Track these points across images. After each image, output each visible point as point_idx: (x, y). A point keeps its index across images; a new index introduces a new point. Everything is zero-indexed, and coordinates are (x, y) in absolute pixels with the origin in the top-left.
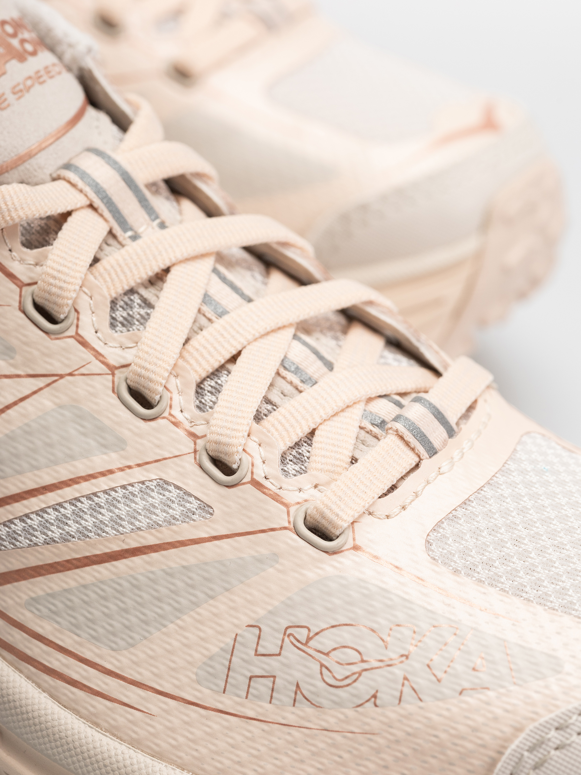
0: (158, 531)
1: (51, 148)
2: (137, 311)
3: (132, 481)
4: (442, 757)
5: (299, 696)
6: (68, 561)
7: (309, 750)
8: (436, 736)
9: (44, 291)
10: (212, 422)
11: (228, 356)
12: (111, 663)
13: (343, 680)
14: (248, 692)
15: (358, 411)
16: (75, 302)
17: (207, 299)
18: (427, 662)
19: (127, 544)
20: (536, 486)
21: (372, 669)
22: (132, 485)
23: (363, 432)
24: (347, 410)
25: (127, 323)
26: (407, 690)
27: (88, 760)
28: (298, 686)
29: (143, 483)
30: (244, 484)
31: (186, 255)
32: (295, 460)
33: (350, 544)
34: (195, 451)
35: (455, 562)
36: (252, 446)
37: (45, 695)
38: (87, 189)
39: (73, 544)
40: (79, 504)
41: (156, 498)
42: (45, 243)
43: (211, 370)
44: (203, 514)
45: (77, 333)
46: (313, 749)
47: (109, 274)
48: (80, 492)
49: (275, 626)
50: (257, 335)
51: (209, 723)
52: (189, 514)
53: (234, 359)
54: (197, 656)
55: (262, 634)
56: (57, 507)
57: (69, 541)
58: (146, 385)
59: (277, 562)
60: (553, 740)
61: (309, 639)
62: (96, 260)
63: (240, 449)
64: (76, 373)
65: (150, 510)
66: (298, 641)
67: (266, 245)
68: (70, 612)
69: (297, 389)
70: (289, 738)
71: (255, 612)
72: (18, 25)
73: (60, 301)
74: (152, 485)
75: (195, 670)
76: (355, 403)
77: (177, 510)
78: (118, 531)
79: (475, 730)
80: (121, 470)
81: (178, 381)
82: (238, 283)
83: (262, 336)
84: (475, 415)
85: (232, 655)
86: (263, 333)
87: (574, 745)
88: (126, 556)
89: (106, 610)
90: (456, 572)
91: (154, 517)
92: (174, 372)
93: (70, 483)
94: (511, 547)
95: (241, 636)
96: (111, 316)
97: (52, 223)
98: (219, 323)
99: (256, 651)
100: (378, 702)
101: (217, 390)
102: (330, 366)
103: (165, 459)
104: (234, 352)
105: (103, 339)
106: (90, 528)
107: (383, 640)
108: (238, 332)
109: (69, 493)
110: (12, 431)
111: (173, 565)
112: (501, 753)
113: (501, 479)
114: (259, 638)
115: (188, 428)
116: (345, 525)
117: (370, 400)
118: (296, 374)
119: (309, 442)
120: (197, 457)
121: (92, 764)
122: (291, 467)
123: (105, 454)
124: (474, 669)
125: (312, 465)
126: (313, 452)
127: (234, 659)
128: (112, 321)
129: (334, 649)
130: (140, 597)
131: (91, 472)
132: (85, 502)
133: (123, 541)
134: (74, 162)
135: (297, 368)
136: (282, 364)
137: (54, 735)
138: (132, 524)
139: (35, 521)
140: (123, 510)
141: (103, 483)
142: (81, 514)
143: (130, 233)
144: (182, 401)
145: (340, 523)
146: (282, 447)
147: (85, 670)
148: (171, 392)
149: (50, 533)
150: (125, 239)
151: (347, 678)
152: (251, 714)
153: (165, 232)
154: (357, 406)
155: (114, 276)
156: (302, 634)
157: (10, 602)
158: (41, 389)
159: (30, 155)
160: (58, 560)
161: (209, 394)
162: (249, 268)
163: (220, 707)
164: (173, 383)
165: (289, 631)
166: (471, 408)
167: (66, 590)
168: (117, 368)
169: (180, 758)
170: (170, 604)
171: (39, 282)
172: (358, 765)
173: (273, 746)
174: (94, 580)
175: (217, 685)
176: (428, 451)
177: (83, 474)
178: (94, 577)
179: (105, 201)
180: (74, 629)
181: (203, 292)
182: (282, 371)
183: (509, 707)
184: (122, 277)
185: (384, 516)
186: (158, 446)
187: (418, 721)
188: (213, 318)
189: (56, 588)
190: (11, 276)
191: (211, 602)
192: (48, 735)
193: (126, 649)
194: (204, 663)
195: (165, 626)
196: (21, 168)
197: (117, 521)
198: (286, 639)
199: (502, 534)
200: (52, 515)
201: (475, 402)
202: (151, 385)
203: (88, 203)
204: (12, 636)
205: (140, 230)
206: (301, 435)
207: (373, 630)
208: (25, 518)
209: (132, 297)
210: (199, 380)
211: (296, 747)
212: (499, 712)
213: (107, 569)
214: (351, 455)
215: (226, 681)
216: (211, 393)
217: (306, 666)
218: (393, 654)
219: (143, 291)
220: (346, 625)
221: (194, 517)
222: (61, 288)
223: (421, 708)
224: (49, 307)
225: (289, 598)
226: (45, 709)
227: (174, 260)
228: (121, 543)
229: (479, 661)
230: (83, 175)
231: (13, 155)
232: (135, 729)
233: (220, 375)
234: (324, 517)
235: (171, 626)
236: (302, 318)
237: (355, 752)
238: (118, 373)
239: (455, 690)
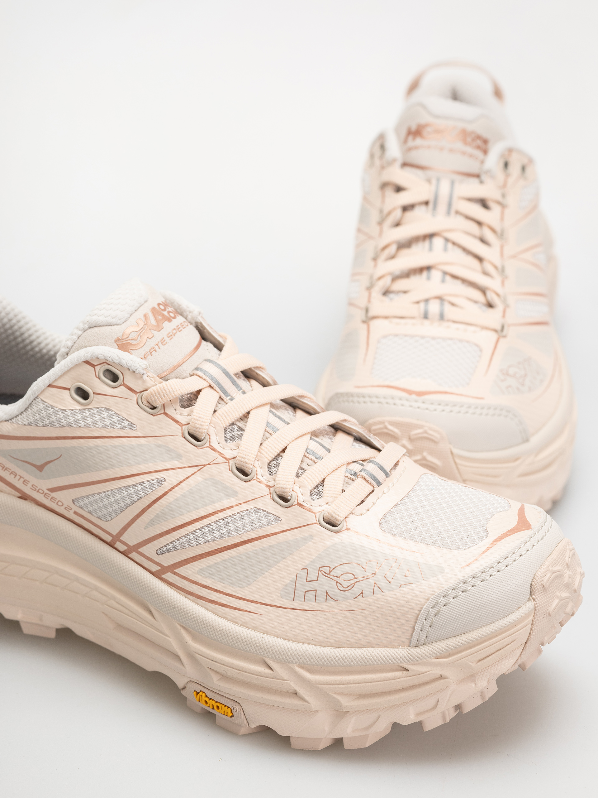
0: (256, 531)
1: (188, 361)
2: (236, 433)
3: (242, 510)
4: (394, 616)
5: (328, 597)
6: (216, 550)
7: (335, 621)
8: (390, 607)
9: (193, 427)
10: (277, 479)
11: (281, 450)
12: (240, 594)
13: (347, 588)
14: (304, 599)
15: (344, 468)
16: (207, 431)
17: (268, 424)
18: (384, 575)
19: (243, 539)
20: (429, 496)
21: (360, 581)
22: (242, 512)
23: (346, 478)
24: (338, 469)
25: (233, 439)
26: (376, 588)
27: (234, 639)
28: (327, 593)
29: (247, 510)
30: (294, 505)
31: (256, 405)
32: (316, 494)
33: (345, 528)
34: (270, 493)
35: (394, 531)
36: (296, 488)
37: (210, 612)
38: (207, 379)
39: (218, 542)
40: (218, 523)
41: (254, 516)
42: (190, 405)
43: (274, 457)
44: (277, 521)
45: (210, 445)
46: (336, 620)
47: (222, 417)
48: (218, 518)
49: (314, 567)
50: (293, 439)
51: (288, 615)
52: (270, 522)
53: (283, 451)
54: (280, 585)
55: (308, 572)
56: (209, 525)
57: (215, 540)
58: (244, 465)
59: (313, 539)
60: (442, 602)
61: (330, 571)
62: (215, 411)
63: (291, 490)
64: (211, 463)
65: (252, 522)
66: (325, 573)
67: (293, 397)
68: (219, 573)
69: (314, 462)
70: (325, 616)
71: (304, 562)
72: (166, 305)
73: (201, 431)
74: (252, 511)
75: (279, 592)
76: (341, 466)
77: (264, 521)
78: (238, 533)
79: (407, 602)
80: (237, 505)
81: (259, 463)
82: (282, 417)
83: (296, 439)
84: (398, 467)
85: (296, 583)
86: (296, 438)
87: (451, 603)
88: (243, 544)
89: (236, 570)
90: (394, 535)
91: (254, 525)
92: (257, 459)
93: (214, 514)
94: (418, 522)
95: (299, 574)
96: (225, 437)
97: (192, 396)
98: (275, 435)
99: (307, 580)
100: (364, 595)
101: (277, 466)
102: (329, 451)
103: (257, 498)
104: (284, 448)
105: (222, 447)
106: (225, 533)
107: (364, 568)
108: (284, 438)
109: (213, 518)
110: (184, 493)
111: (265, 546)
112: (420, 611)
113: (412, 494)
114: (307, 574)
115: (266, 483)
116: (342, 519)
117: (348, 464)
118: (313, 455)
119: (322, 485)
120: (271, 496)
121: (236, 640)
122: (315, 497)
123: (229, 499)
124: (405, 576)
125: (324, 494)
126: (324, 489)
127: (296, 584)
128: (225, 438)
129: (342, 575)
130: (251, 562)
131: (223, 508)
132: (222, 522)
133: (241, 538)
134: (200, 366)
135: (314, 452)
136: (306, 451)
137: (217, 629)
138: (244, 529)
139: (199, 533)
140: (239, 523)
141: (229, 512)
142: (220, 527)
143: (229, 397)
144: (262, 472)
145: (339, 518)
146: (310, 488)
147: (228, 599)
148: (256, 468)
149: (206, 538)
150: (227, 400)
151: (349, 586)
152: (307, 608)
153: (245, 395)
154: (343, 467)
155: (224, 418)
156: (327, 570)
157: (190, 572)
158: (196, 472)
159: (179, 366)
160: (211, 550)
161: (274, 468)
162: (286, 409)
163: (293, 607)
164: (257, 464)
165: (321, 569)
166: (396, 464)
167: (216, 563)
168: (230, 459)
169: (276, 632)
170: (265, 564)
171: (190, 423)
172: (357, 624)
173: (318, 621)
174: (229, 557)
175: (290, 597)
176: (377, 484)
177: (219, 509)
178: (229, 555)
179: (216, 383)
180: (221, 580)
181: (266, 421)
182: (306, 454)
183: (422, 590)
184: (228, 417)
185: (359, 514)
186: (253, 493)
187: (382, 601)
188: (272, 433)
189: (211, 563)
190: (176, 421)
191: (284, 560)
192: (214, 630)
193: (246, 587)
194: (283, 588)
195: (264, 574)
196: (176, 371)
197: (237, 529)
198: (320, 572)
199: (414, 517)
200: (206, 530)
201: (398, 461)
202: (247, 465)
203: (208, 385)
204: (192, 588)
205: (234, 396)
206: (318, 482)
207: (359, 564)
208: (194, 532)
209: (233, 427)
210: (269, 462)
211: (328, 620)
212: (418, 593)
213: (234, 551)
214: (342, 489)
215: (294, 595)
216: (275, 467)
217: (330, 584)
218: (368, 574)
219: (239, 424)
220: (347, 563)
221: (273, 523)
222: (201, 425)
223: (383, 595)
224: (196, 434)
225: (320, 555)
226: (211, 618)
227: (251, 408)
228: (240, 539)
229: (407, 573)
230: (205, 372)
231: (171, 366)
232: (254, 622)
233: (278, 458)
234: (332, 517)
235: (267, 573)
236: (313, 430)
237: (355, 619)
238: (231, 461)
239: (397, 586)
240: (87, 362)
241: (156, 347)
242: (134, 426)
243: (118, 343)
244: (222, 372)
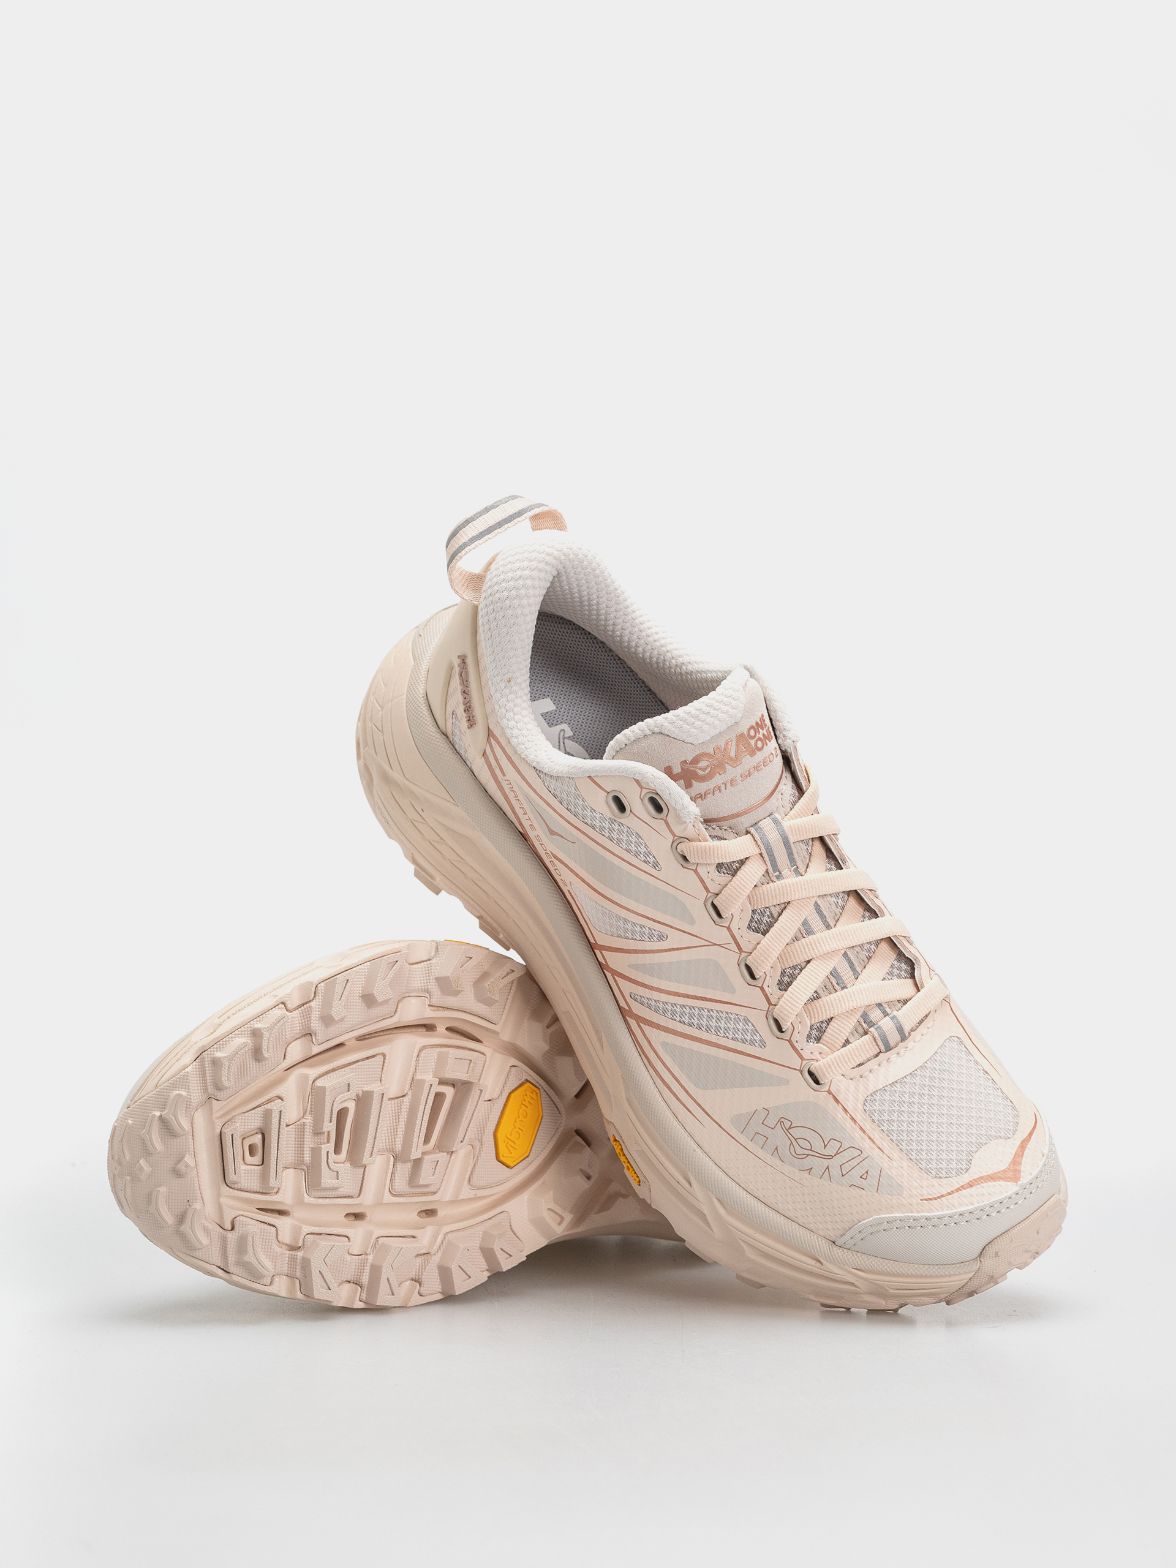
0: (736, 1042)
1: (751, 813)
2: (766, 919)
3: (732, 1011)
5: (776, 1152)
9: (721, 898)
10: (782, 999)
11: (804, 960)
12: (693, 1092)
13: (799, 1155)
14: (753, 1139)
15: (859, 1013)
17: (804, 923)
18: (841, 1164)
21: (814, 1156)
22: (731, 1013)
23: (858, 1026)
24: (854, 1010)
25: (757, 930)
26: (826, 1173)
28: (777, 1147)
29: (737, 1015)
30: (785, 1039)
31: (803, 896)
33: (827, 1089)
34: (767, 1011)
36: (796, 1022)
38: (762, 844)
39: (693, 1029)
40: (702, 1011)
41: (740, 1026)
43: (792, 965)
44: (759, 1043)
45: (728, 926)
46: (774, 1178)
47: (757, 897)
49: (776, 1114)
52: (753, 1040)
53: (807, 963)
54: (735, 1109)
55: (769, 1115)
56: (691, 1008)
57: (691, 1026)
58: (755, 967)
59: (790, 1084)
60: (884, 1226)
61: (790, 1128)
62: (756, 887)
63: (791, 1020)
64: (722, 946)
65: (736, 1030)
66: (784, 1126)
68: (681, 1058)
69: (835, 990)
71: (769, 1103)
72: (759, 728)
73: (728, 905)
74: (741, 1018)
75: (731, 1116)
77: (748, 1037)
78: (716, 1034)
80: (729, 1003)
81: (772, 969)
84: (924, 1024)
85: (751, 1118)
88: (716, 1046)
89: (698, 1067)
90: (873, 1121)
91: (737, 1035)
93: (701, 999)
95: (758, 1111)
96: (752, 917)
97: (734, 864)
99: (763, 1122)
100: (811, 1173)
102: (857, 977)
103: (752, 1008)
104: (810, 958)
105: (741, 934)
107: (824, 1144)
109: (699, 1003)
111: (738, 1062)
112: (859, 1221)
114: (767, 1116)
115: (768, 996)
116: (831, 1079)
117: (869, 1006)
118: (837, 980)
119: (828, 1024)
120: (768, 1015)
123: (723, 992)
124: (861, 1177)
125: (824, 1039)
126: (827, 1030)
127: (751, 1120)
128: (749, 926)
129: (800, 1138)
131: (713, 998)
132: (706, 1012)
133: (718, 1039)
134: (759, 824)
135: (839, 976)
136: (832, 972)
138: (724, 1033)
140: (723, 1024)
141: (717, 1007)
143: (777, 873)
145: (827, 1077)
146: (813, 1023)
148: (766, 975)
149: (683, 1018)
150: (774, 877)
151: (801, 1154)
152: (751, 1150)
153: (796, 876)
154: (861, 1008)
155: (759, 899)
157: (654, 1036)
158: (700, 946)
159: (739, 815)
160: (683, 1032)
162: (836, 897)
163: (738, 1139)
164: (769, 970)
165: (782, 1120)
166: (924, 1019)
167: (682, 1047)
168: (744, 952)
170: (729, 1079)
171: (720, 894)
172: (792, 1196)
173: (755, 1168)
175: (739, 1128)
176: (886, 1048)
177: (709, 997)
179: (769, 851)
180: (680, 1066)
181: (805, 917)
182: (831, 976)
183: (870, 1203)
184: (763, 901)
185: (851, 1079)
186: (750, 1001)
188: (805, 935)
189: (678, 1044)
190: (704, 884)
191: (750, 1088)
193: (702, 1088)
194: (737, 1115)
195: (724, 1088)
197: (717, 1028)
198: (779, 1123)
200: (687, 1010)
201: (929, 1014)
202: (757, 968)
203: (760, 853)
205: (783, 873)
206: (825, 1018)
207: (822, 1137)
208: (673, 1005)
209: (766, 911)
210: (784, 968)
211: (767, 1174)
213: (705, 1048)
214: (846, 1039)
215: (744, 1128)
217: (784, 1140)
218: (826, 1154)
219: (773, 909)
220: (809, 1129)
221: (755, 1043)
222: (731, 900)
223: (830, 1185)
224: (720, 909)
225: (788, 1104)
229: (864, 1175)
230: (762, 833)
232: (694, 1128)
234: (819, 1072)
235: (727, 1090)
237: (793, 1189)
238: (743, 955)
239: (848, 1183)
240: (637, 781)
241: (723, 787)
242: (659, 866)
243: (683, 767)
244: (781, 840)
